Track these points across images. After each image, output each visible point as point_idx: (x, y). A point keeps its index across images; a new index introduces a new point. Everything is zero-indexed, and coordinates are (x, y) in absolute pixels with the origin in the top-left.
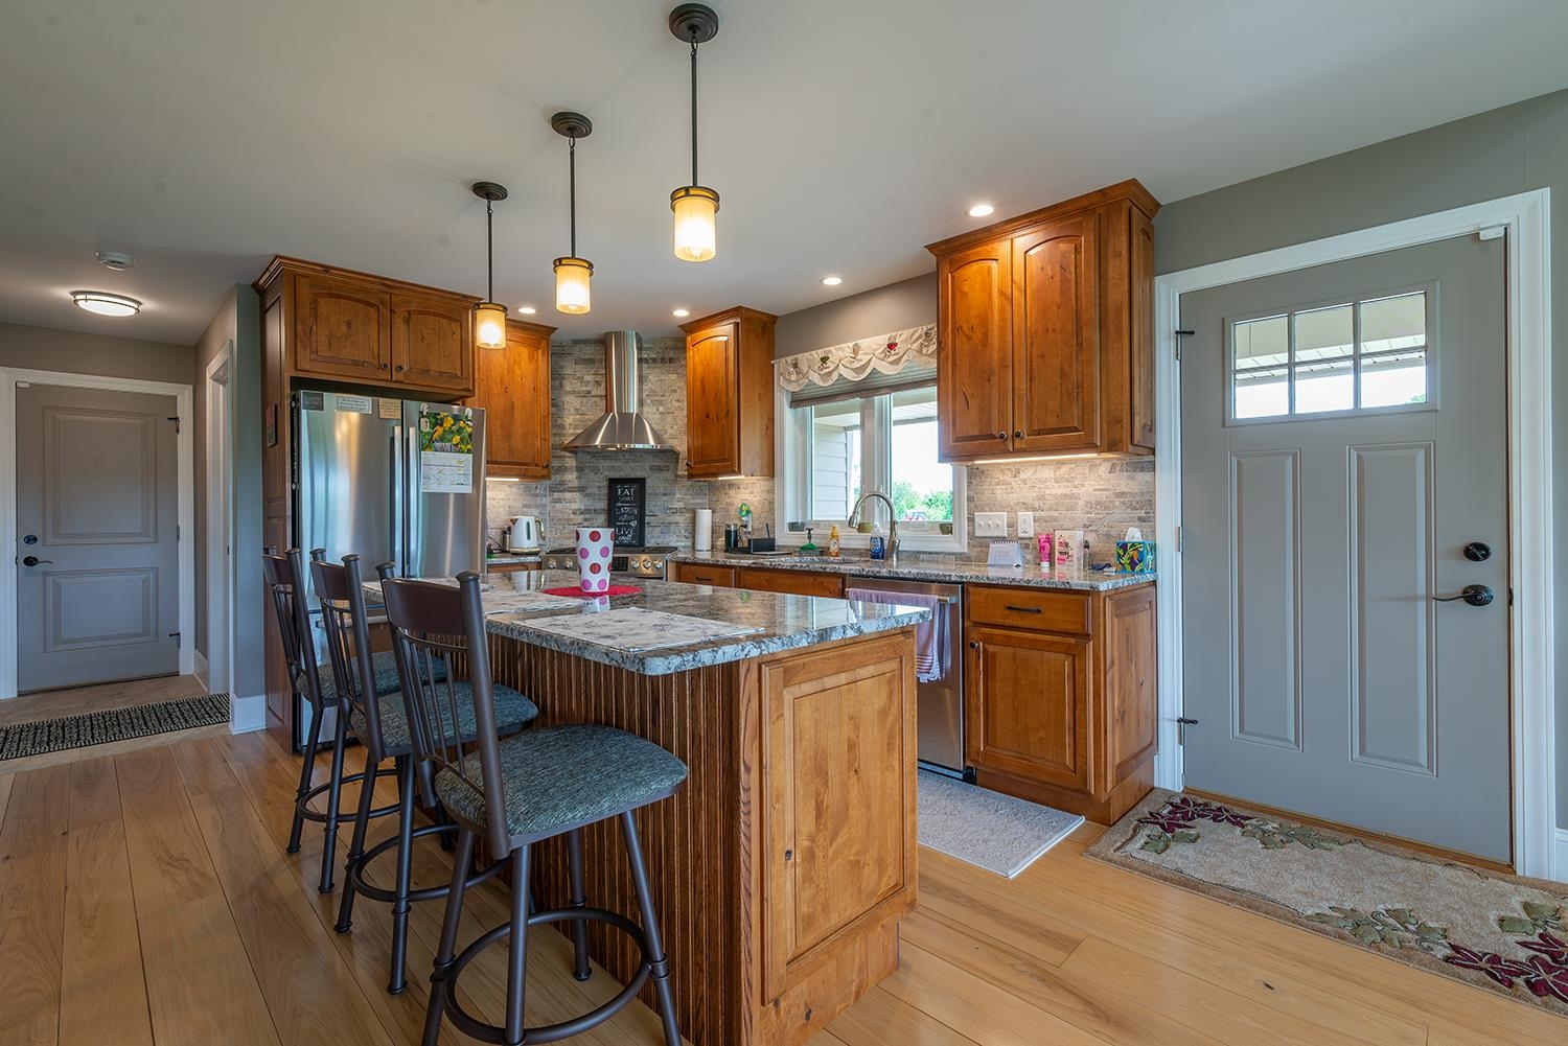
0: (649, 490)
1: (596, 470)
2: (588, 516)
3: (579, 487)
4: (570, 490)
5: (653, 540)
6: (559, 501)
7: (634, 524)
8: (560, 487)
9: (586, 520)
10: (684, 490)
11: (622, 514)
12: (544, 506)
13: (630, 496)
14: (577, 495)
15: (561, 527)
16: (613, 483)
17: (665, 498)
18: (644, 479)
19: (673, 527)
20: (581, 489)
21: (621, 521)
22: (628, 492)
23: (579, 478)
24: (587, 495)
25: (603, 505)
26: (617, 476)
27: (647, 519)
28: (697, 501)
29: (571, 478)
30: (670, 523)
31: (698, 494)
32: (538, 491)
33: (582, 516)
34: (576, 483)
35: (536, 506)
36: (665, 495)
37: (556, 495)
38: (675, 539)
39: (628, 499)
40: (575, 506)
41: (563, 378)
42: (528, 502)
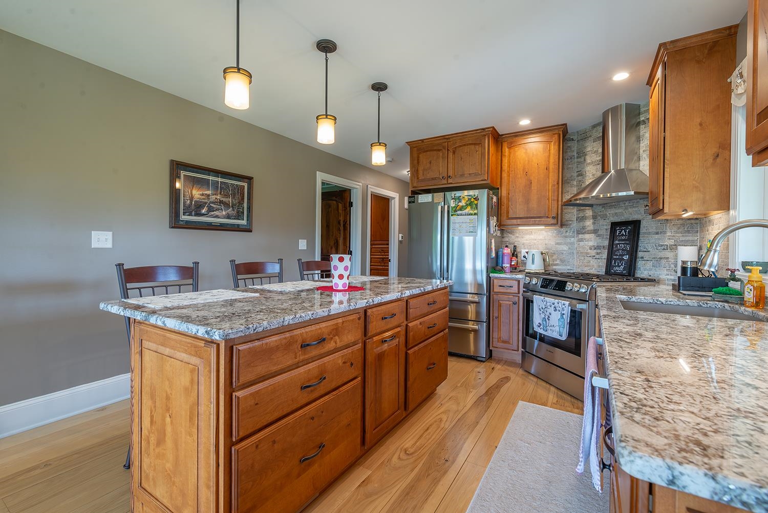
0: (642, 230)
1: (604, 217)
2: (599, 251)
3: (594, 230)
4: (589, 232)
5: (646, 272)
6: (581, 240)
7: (626, 257)
8: (581, 231)
9: (598, 254)
10: (675, 229)
11: (618, 250)
12: (572, 244)
13: (626, 235)
14: (592, 236)
15: (583, 258)
16: (614, 225)
17: (657, 236)
18: (640, 221)
19: (663, 261)
20: (595, 231)
21: (617, 255)
22: (624, 232)
23: (594, 223)
24: (599, 236)
25: (606, 243)
26: (619, 220)
27: (640, 254)
28: (687, 238)
29: (589, 224)
30: (661, 258)
31: (688, 232)
32: (568, 234)
33: (595, 251)
34: (591, 228)
35: (565, 244)
36: (657, 233)
37: (580, 236)
38: (665, 272)
39: (623, 238)
40: (591, 244)
41: (586, 155)
42: (559, 241)
